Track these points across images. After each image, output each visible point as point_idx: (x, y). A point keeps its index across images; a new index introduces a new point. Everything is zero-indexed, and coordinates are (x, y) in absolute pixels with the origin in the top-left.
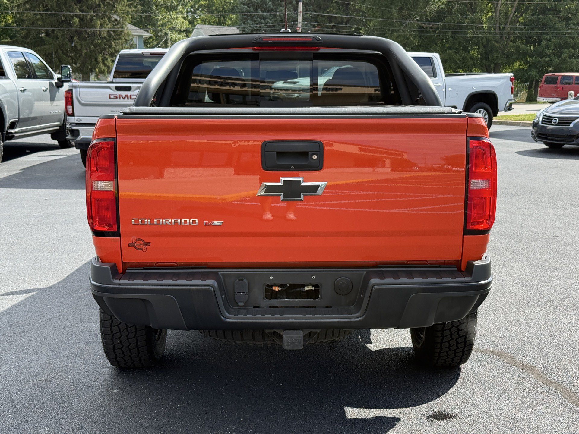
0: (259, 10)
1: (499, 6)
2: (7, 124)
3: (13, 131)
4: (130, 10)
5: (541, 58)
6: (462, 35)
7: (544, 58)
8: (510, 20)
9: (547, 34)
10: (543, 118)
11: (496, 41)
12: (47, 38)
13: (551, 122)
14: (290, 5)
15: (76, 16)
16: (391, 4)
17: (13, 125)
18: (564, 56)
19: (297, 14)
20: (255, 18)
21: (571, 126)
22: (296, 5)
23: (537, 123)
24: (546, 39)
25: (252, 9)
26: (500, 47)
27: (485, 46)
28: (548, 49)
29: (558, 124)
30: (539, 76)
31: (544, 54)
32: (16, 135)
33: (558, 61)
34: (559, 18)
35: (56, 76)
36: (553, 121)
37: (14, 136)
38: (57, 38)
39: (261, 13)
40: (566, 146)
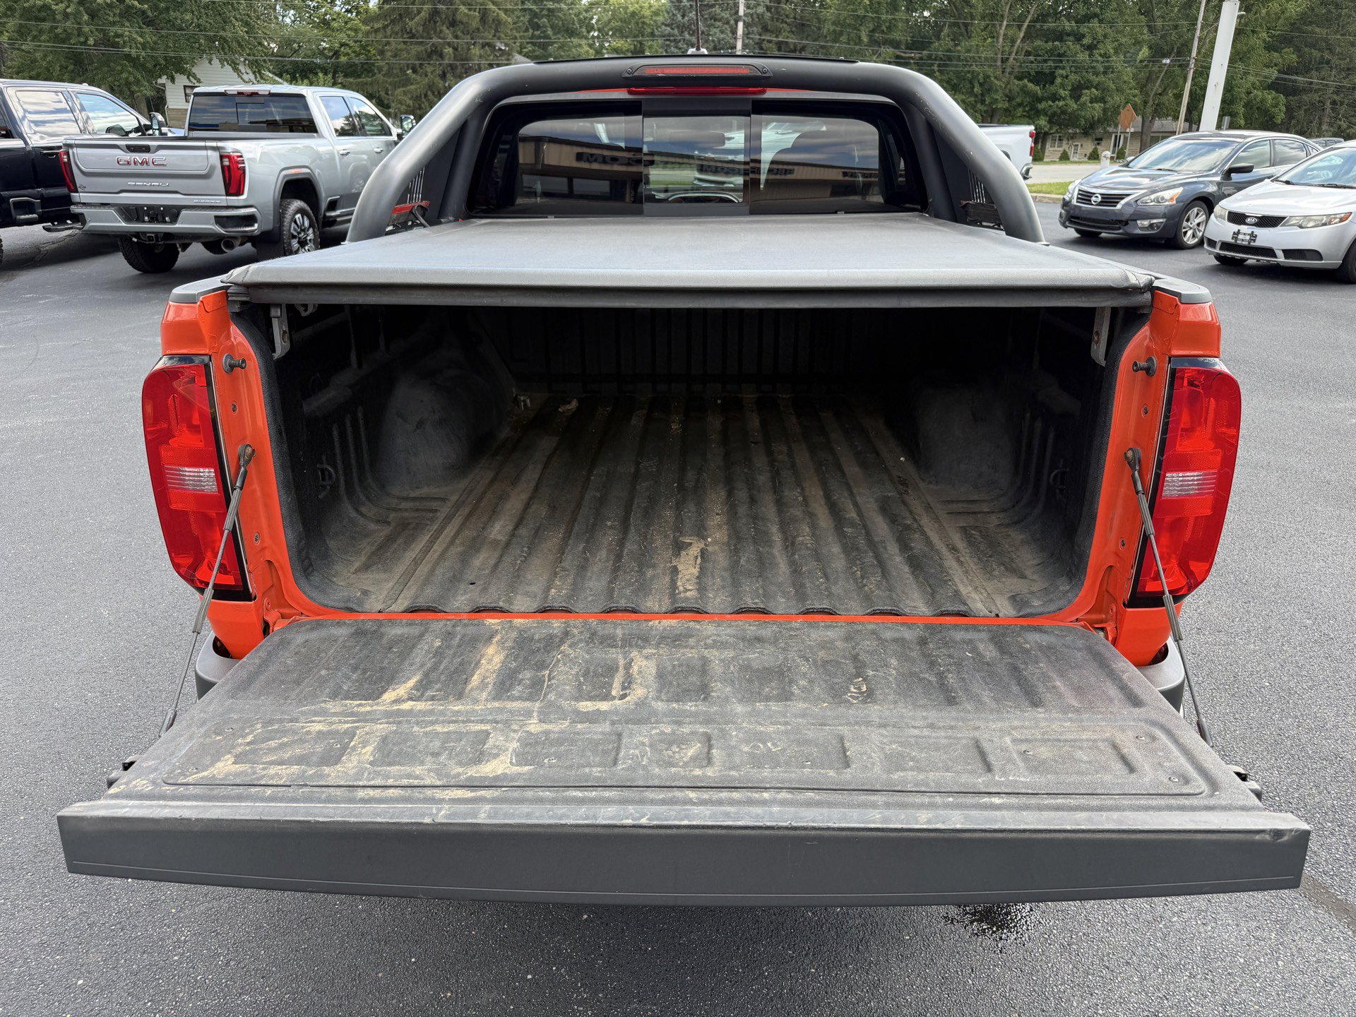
0: (686, 33)
1: (1003, 28)
2: (324, 205)
3: (333, 214)
4: (518, 35)
5: (1054, 102)
6: (953, 69)
7: (1057, 102)
8: (1016, 48)
9: (1063, 68)
10: (1079, 194)
11: (996, 78)
12: (414, 76)
13: (1090, 201)
14: (727, 26)
15: (449, 44)
16: (861, 25)
17: (333, 205)
18: (1083, 99)
19: (736, 38)
20: (680, 45)
21: (1119, 206)
22: (734, 26)
23: (1070, 201)
24: (1062, 76)
25: (676, 31)
26: (1001, 86)
27: (981, 85)
28: (1065, 90)
29: (1100, 204)
30: (1048, 126)
31: (1057, 96)
32: (339, 219)
33: (1076, 106)
34: (1082, 46)
35: (395, 131)
36: (1093, 199)
37: (336, 221)
38: (426, 75)
39: (687, 36)
40: (1103, 235)
